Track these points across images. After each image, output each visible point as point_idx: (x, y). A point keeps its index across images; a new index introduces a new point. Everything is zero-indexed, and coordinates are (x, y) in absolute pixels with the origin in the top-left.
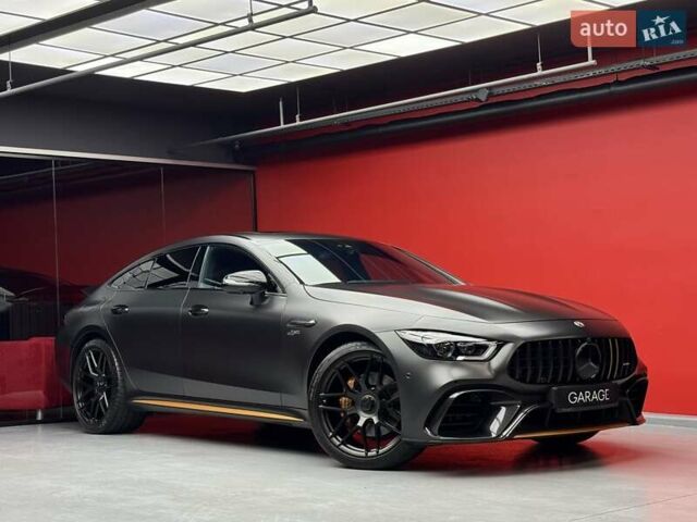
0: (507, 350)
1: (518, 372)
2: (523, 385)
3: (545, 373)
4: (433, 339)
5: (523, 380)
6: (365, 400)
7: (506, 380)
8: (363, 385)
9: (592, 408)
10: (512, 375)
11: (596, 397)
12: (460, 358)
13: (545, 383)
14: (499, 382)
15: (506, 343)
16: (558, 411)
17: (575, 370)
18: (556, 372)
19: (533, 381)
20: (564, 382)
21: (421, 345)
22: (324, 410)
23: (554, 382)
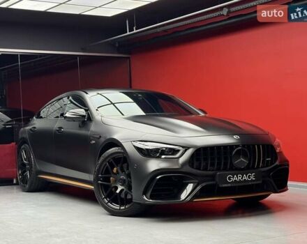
0: (189, 152)
1: (196, 164)
2: (199, 171)
3: (212, 165)
4: (150, 146)
5: (198, 168)
6: (121, 179)
7: (188, 169)
8: (120, 171)
9: (243, 184)
10: (192, 166)
11: (245, 177)
12: (163, 157)
13: (213, 170)
14: (183, 170)
15: (189, 148)
16: (221, 186)
17: (231, 163)
18: (219, 164)
19: (205, 169)
20: (225, 169)
21: (143, 149)
22: (101, 184)
23: (219, 169)
